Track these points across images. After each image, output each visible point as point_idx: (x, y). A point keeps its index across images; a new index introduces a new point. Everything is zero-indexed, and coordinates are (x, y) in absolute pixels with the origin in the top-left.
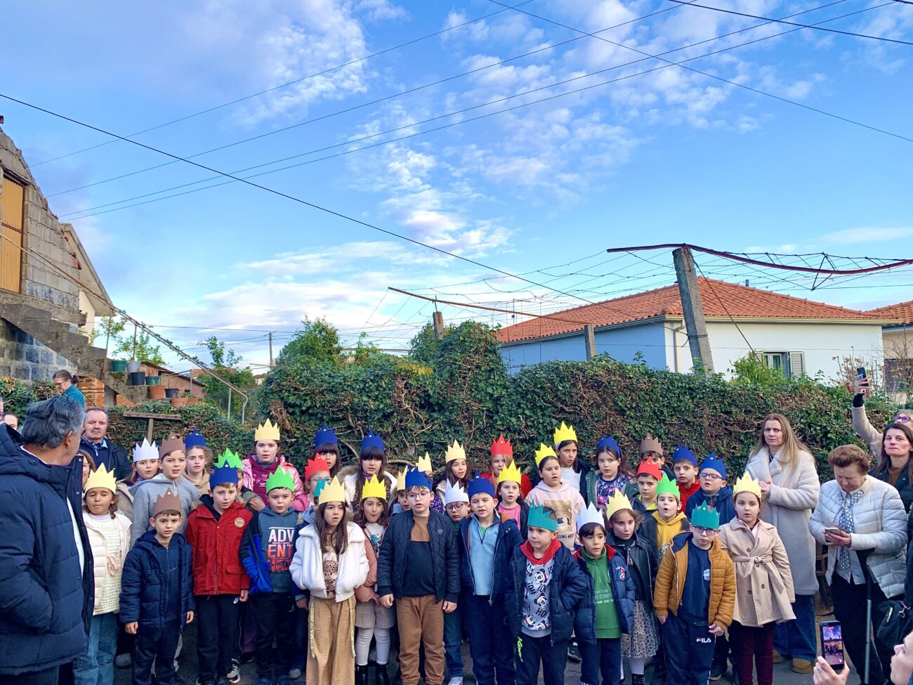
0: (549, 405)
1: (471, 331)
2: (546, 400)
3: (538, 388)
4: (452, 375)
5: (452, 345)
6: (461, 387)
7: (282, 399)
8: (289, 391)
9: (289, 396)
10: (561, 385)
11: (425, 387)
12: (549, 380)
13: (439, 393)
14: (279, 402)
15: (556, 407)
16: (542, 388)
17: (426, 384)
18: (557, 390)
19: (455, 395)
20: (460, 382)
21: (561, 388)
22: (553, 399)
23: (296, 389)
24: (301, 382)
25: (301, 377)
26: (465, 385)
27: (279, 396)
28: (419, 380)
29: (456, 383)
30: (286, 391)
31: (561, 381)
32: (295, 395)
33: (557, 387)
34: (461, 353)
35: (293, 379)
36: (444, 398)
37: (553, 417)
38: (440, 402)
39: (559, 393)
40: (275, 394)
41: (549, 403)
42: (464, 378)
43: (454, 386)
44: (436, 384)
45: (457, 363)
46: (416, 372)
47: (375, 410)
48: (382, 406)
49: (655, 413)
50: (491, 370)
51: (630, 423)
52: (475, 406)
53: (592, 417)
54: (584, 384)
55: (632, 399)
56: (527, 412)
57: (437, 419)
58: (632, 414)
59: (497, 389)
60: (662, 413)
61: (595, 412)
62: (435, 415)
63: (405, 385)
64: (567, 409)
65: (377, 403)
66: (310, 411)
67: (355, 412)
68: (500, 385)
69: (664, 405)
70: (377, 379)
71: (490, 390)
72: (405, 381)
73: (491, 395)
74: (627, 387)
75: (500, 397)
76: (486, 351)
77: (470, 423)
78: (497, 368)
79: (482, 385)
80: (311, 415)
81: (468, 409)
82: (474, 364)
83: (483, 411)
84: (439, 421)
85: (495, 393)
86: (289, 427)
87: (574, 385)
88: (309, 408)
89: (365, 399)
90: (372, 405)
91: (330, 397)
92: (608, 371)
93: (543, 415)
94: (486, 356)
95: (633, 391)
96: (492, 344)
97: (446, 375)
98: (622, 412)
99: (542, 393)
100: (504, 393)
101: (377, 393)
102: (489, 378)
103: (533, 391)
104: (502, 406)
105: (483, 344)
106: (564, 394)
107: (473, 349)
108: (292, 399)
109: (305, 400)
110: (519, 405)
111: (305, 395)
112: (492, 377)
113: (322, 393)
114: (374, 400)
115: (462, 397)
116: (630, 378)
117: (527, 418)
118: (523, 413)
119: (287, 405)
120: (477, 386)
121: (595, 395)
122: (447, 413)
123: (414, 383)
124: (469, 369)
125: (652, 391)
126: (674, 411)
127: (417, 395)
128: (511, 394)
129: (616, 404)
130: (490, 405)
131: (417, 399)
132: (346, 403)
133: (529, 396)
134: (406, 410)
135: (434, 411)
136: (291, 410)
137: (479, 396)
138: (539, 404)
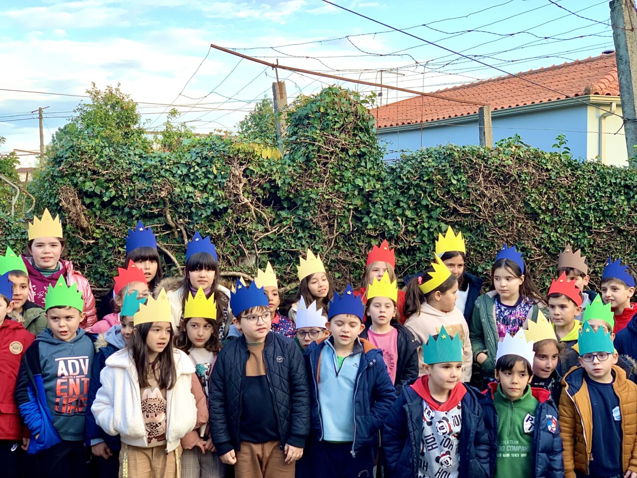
0: (438, 204)
1: (336, 100)
2: (435, 197)
3: (424, 181)
4: (308, 160)
5: (308, 118)
6: (320, 176)
7: (76, 185)
8: (86, 175)
9: (84, 182)
10: (456, 177)
11: (271, 175)
12: (439, 170)
13: (289, 184)
14: (72, 188)
15: (447, 207)
16: (430, 181)
17: (272, 171)
18: (449, 185)
19: (311, 187)
20: (318, 170)
21: (454, 182)
22: (443, 196)
23: (94, 172)
24: (101, 163)
25: (101, 157)
26: (325, 174)
27: (72, 181)
28: (263, 166)
29: (313, 171)
30: (81, 174)
31: (455, 173)
32: (92, 180)
33: (450, 180)
34: (321, 130)
35: (91, 158)
36: (297, 190)
37: (443, 221)
38: (291, 196)
39: (452, 189)
40: (66, 178)
41: (439, 202)
42: (325, 164)
43: (310, 175)
44: (286, 172)
45: (316, 143)
46: (259, 154)
47: (203, 205)
48: (212, 199)
49: (577, 217)
50: (362, 155)
51: (543, 231)
52: (338, 203)
53: (494, 221)
54: (486, 177)
55: (548, 198)
56: (408, 213)
57: (286, 219)
58: (547, 219)
59: (369, 181)
60: (587, 217)
61: (499, 214)
62: (284, 214)
63: (244, 171)
64: (461, 210)
65: (205, 195)
66: (114, 203)
67: (175, 206)
68: (373, 176)
69: (590, 208)
70: (206, 162)
71: (359, 182)
72: (244, 167)
73: (361, 190)
74: (543, 183)
75: (373, 192)
76: (355, 129)
77: (331, 226)
78: (370, 152)
79: (348, 174)
80: (114, 208)
81: (328, 207)
82: (339, 145)
83: (349, 210)
84: (289, 222)
85: (367, 185)
86: (85, 224)
87: (473, 179)
88: (112, 199)
89: (189, 189)
90: (199, 197)
91: (140, 184)
92: (519, 160)
93: (430, 218)
94: (355, 135)
95: (550, 188)
96: (364, 120)
97: (302, 160)
98: (533, 216)
99: (429, 188)
100: (378, 186)
101: (205, 181)
102: (359, 165)
103: (417, 185)
104: (374, 204)
105: (351, 118)
106: (459, 190)
107: (338, 126)
108: (89, 186)
109: (107, 188)
110: (397, 204)
111: (109, 181)
112: (363, 164)
113: (130, 179)
114: (202, 192)
115: (320, 191)
116: (547, 170)
117: (408, 220)
118: (403, 215)
119: (82, 194)
120: (342, 176)
121: (500, 192)
122: (300, 212)
123: (257, 170)
124: (332, 153)
125: (576, 188)
126: (604, 215)
127: (260, 186)
128: (388, 188)
129: (527, 204)
130: (358, 202)
131: (259, 191)
132: (163, 194)
133: (412, 192)
134: (245, 206)
135: (283, 209)
136: (88, 201)
137: (344, 190)
138: (424, 203)
